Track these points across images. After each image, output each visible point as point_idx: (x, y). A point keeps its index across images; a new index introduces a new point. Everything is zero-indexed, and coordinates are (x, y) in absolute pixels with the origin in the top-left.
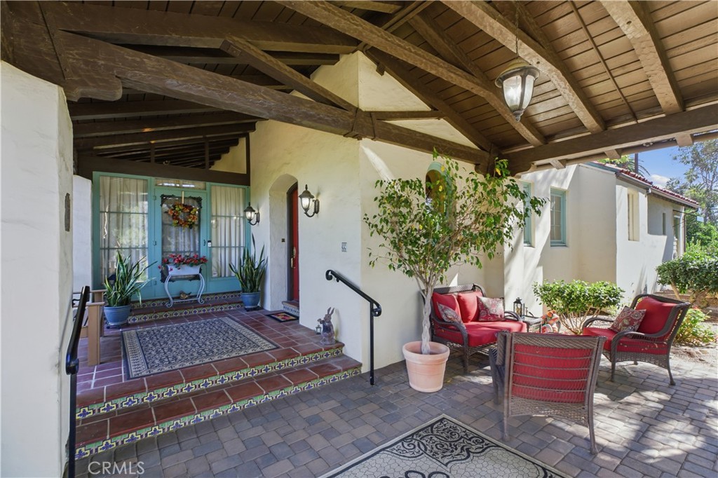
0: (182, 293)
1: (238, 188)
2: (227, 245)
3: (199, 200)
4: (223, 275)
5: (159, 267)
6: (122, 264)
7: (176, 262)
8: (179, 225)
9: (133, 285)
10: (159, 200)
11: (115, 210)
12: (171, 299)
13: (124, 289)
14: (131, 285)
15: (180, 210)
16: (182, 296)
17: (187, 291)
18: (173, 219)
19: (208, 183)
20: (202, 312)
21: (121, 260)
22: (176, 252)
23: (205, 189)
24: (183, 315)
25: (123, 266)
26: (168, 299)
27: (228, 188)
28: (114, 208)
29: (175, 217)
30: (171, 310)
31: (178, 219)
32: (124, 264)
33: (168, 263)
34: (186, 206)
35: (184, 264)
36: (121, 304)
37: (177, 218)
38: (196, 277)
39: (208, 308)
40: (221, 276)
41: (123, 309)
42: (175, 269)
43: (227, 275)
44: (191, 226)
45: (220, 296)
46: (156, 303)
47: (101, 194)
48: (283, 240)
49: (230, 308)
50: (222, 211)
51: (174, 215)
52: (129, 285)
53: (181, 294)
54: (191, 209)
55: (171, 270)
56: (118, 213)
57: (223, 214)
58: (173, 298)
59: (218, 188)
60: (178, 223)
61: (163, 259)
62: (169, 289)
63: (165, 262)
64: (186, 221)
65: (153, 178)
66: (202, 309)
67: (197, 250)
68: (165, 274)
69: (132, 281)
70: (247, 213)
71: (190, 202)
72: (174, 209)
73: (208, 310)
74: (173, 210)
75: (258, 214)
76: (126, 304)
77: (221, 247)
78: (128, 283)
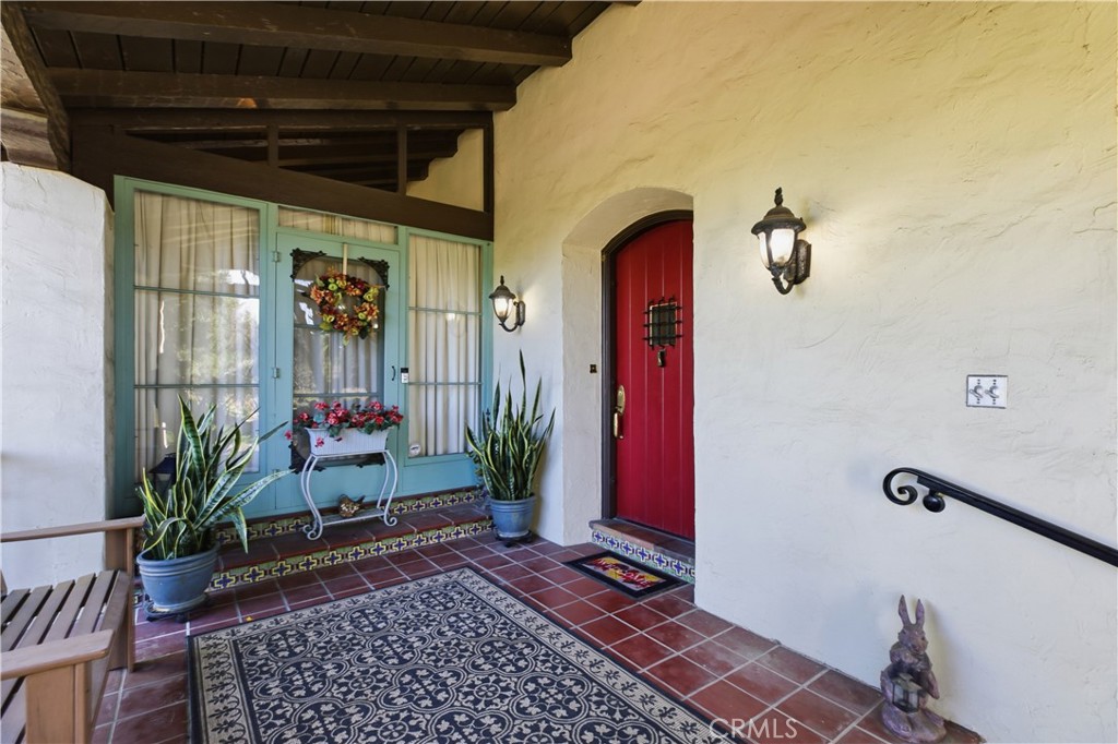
0: (343, 499)
1: (465, 244)
2: (440, 379)
3: (381, 268)
4: (431, 452)
5: (288, 436)
6: (193, 431)
7: (332, 421)
8: (337, 327)
9: (225, 494)
10: (288, 262)
11: (176, 285)
12: (316, 513)
13: (198, 503)
14: (218, 495)
15: (339, 289)
16: (343, 507)
17: (354, 494)
18: (322, 311)
19: (402, 229)
20: (395, 549)
21: (189, 421)
22: (326, 396)
23: (396, 242)
24: (350, 559)
25: (195, 437)
26: (309, 513)
27: (443, 245)
28: (172, 279)
29: (325, 307)
30: (318, 546)
31: (335, 313)
32: (200, 432)
33: (311, 424)
34: (352, 280)
35: (351, 426)
36: (189, 549)
37: (332, 311)
38: (377, 459)
39: (408, 538)
40: (426, 454)
41: (194, 563)
42: (329, 441)
43: (440, 451)
44: (364, 332)
45: (428, 500)
46: (279, 527)
47: (138, 240)
48: (593, 369)
49: (458, 533)
50: (429, 299)
51: (324, 302)
52: (212, 495)
53: (341, 502)
54: (365, 291)
55: (321, 443)
56: (182, 291)
57: (432, 306)
58: (323, 512)
59: (421, 243)
60: (334, 322)
61: (297, 416)
62: (313, 491)
63: (302, 422)
64: (353, 319)
65: (274, 206)
66: (394, 542)
67: (374, 390)
68: (302, 452)
69: (220, 482)
70: (496, 300)
71: (360, 273)
72: (326, 287)
73: (411, 542)
74: (321, 289)
75: (520, 306)
76: (204, 549)
77: (427, 384)
78: (210, 487)
